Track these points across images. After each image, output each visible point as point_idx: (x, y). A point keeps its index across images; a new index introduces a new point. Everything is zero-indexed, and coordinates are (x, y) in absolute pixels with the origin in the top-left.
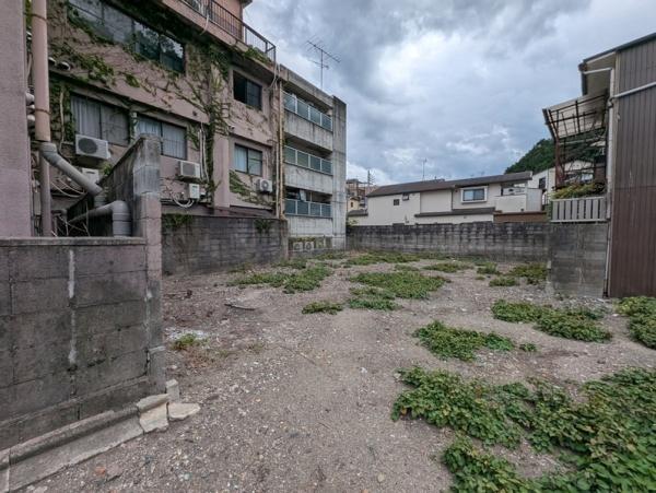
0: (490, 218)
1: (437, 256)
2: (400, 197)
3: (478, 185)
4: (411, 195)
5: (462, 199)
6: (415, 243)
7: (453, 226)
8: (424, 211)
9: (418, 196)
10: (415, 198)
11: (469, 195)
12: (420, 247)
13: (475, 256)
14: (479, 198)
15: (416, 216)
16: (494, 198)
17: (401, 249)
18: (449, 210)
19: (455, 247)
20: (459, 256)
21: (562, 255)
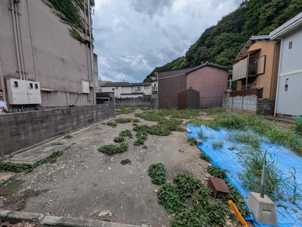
0: (141, 96)
1: (130, 107)
2: (115, 88)
3: (138, 85)
4: (118, 87)
5: (135, 89)
6: (123, 103)
7: (133, 98)
8: (124, 93)
9: (121, 87)
10: (120, 88)
11: (137, 88)
12: (125, 104)
13: (139, 106)
14: (139, 89)
15: (121, 94)
16: (143, 90)
17: (119, 105)
18: (131, 93)
19: (134, 104)
20: (136, 106)
21: (153, 104)
